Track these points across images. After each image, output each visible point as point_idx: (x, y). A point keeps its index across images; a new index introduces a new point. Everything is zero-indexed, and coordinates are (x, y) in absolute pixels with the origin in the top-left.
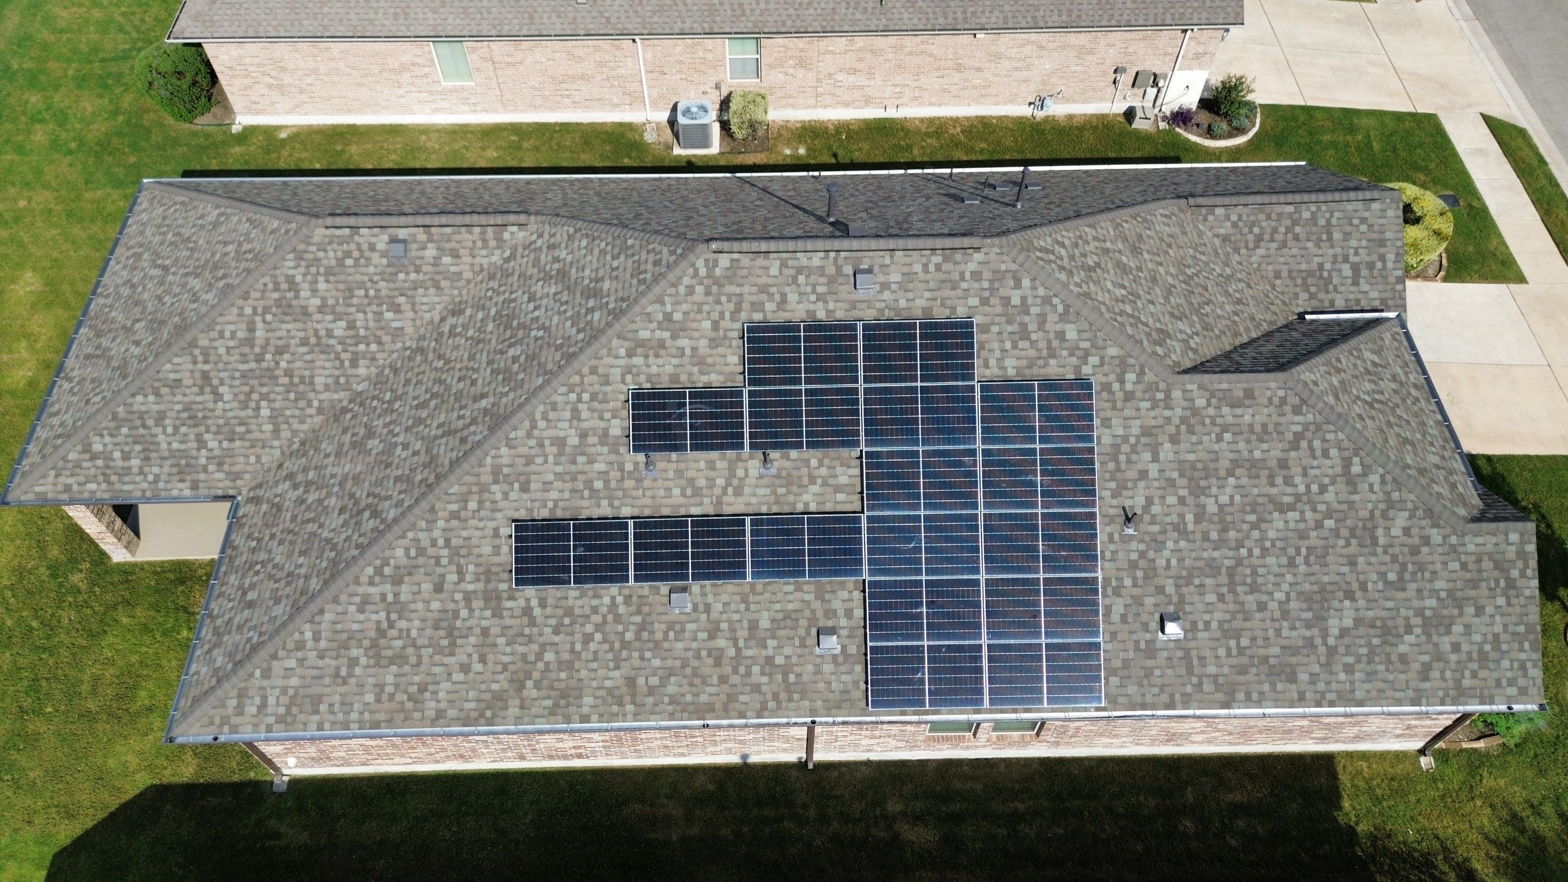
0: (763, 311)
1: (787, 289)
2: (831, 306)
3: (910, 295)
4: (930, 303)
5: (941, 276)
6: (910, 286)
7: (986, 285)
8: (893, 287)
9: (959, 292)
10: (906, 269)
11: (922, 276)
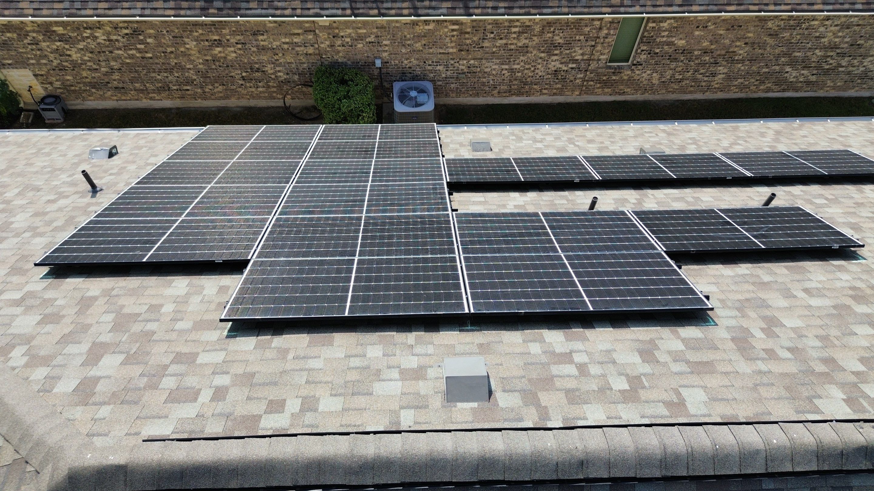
0: (683, 340)
1: (646, 369)
2: (535, 348)
3: (355, 362)
4: (314, 351)
5: (273, 394)
6: (353, 376)
7: (169, 383)
8: (395, 374)
9: (239, 369)
10: (361, 401)
11: (322, 392)
